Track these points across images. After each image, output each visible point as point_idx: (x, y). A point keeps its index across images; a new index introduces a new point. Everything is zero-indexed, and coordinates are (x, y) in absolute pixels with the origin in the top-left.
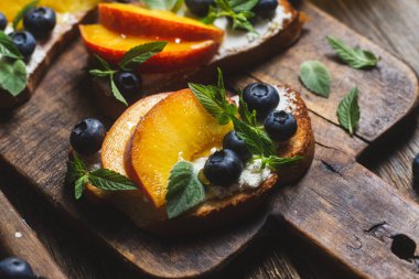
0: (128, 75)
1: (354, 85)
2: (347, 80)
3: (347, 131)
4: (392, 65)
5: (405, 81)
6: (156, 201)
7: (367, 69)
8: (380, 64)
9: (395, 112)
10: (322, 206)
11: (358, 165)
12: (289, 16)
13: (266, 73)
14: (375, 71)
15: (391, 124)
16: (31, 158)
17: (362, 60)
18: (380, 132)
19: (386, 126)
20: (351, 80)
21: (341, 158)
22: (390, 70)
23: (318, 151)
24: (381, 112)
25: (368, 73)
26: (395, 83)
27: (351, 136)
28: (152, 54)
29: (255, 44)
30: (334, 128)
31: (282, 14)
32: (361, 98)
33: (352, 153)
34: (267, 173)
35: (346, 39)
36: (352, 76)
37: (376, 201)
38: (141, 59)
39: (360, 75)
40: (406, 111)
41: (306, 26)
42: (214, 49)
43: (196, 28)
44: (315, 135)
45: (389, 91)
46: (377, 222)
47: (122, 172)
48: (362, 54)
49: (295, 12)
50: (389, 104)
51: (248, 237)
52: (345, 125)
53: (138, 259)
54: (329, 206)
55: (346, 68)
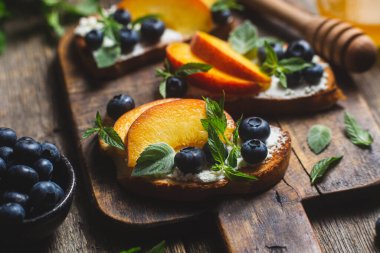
0: (177, 80)
1: (342, 154)
2: (341, 149)
3: (311, 180)
6: (130, 162)
7: (362, 147)
9: (357, 182)
10: (250, 219)
11: (300, 204)
14: (367, 151)
15: (346, 188)
16: (87, 112)
17: (363, 138)
18: (335, 190)
19: (342, 188)
20: (345, 149)
21: (293, 196)
22: (377, 154)
23: (281, 186)
24: (347, 178)
25: (360, 150)
26: (374, 163)
27: (312, 185)
28: (199, 71)
29: (288, 98)
30: (304, 175)
31: (324, 84)
32: (341, 164)
33: (303, 195)
35: (364, 121)
36: (347, 147)
37: (291, 232)
38: (189, 72)
39: (354, 148)
40: (365, 184)
44: (287, 174)
46: (278, 244)
48: (367, 136)
49: (335, 87)
50: (357, 175)
52: (313, 175)
53: (101, 197)
54: (255, 220)
55: (347, 141)
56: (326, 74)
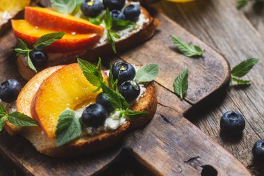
0: (39, 53)
1: (186, 67)
2: (182, 64)
3: (179, 96)
4: (212, 56)
5: (220, 66)
6: (49, 134)
7: (196, 57)
8: (204, 55)
9: (212, 86)
10: (158, 144)
11: (184, 119)
12: (147, 21)
13: (130, 57)
14: (201, 59)
15: (208, 94)
17: (193, 51)
18: (200, 98)
19: (205, 95)
20: (185, 64)
21: (174, 114)
22: (210, 59)
23: (159, 108)
24: (202, 85)
25: (196, 60)
26: (213, 67)
27: (181, 100)
30: (170, 94)
31: (143, 19)
32: (190, 76)
33: (181, 111)
34: (123, 121)
35: (184, 37)
36: (186, 61)
37: (194, 143)
38: (48, 43)
39: (191, 61)
40: (219, 86)
41: (158, 28)
42: (97, 39)
43: (85, 25)
44: (158, 98)
45: (209, 72)
46: (193, 157)
47: (29, 114)
48: (193, 48)
49: (152, 19)
50: (208, 81)
51: (108, 161)
52: (178, 92)
53: (36, 171)
54: (162, 144)
55: (182, 56)
56: (141, 11)
